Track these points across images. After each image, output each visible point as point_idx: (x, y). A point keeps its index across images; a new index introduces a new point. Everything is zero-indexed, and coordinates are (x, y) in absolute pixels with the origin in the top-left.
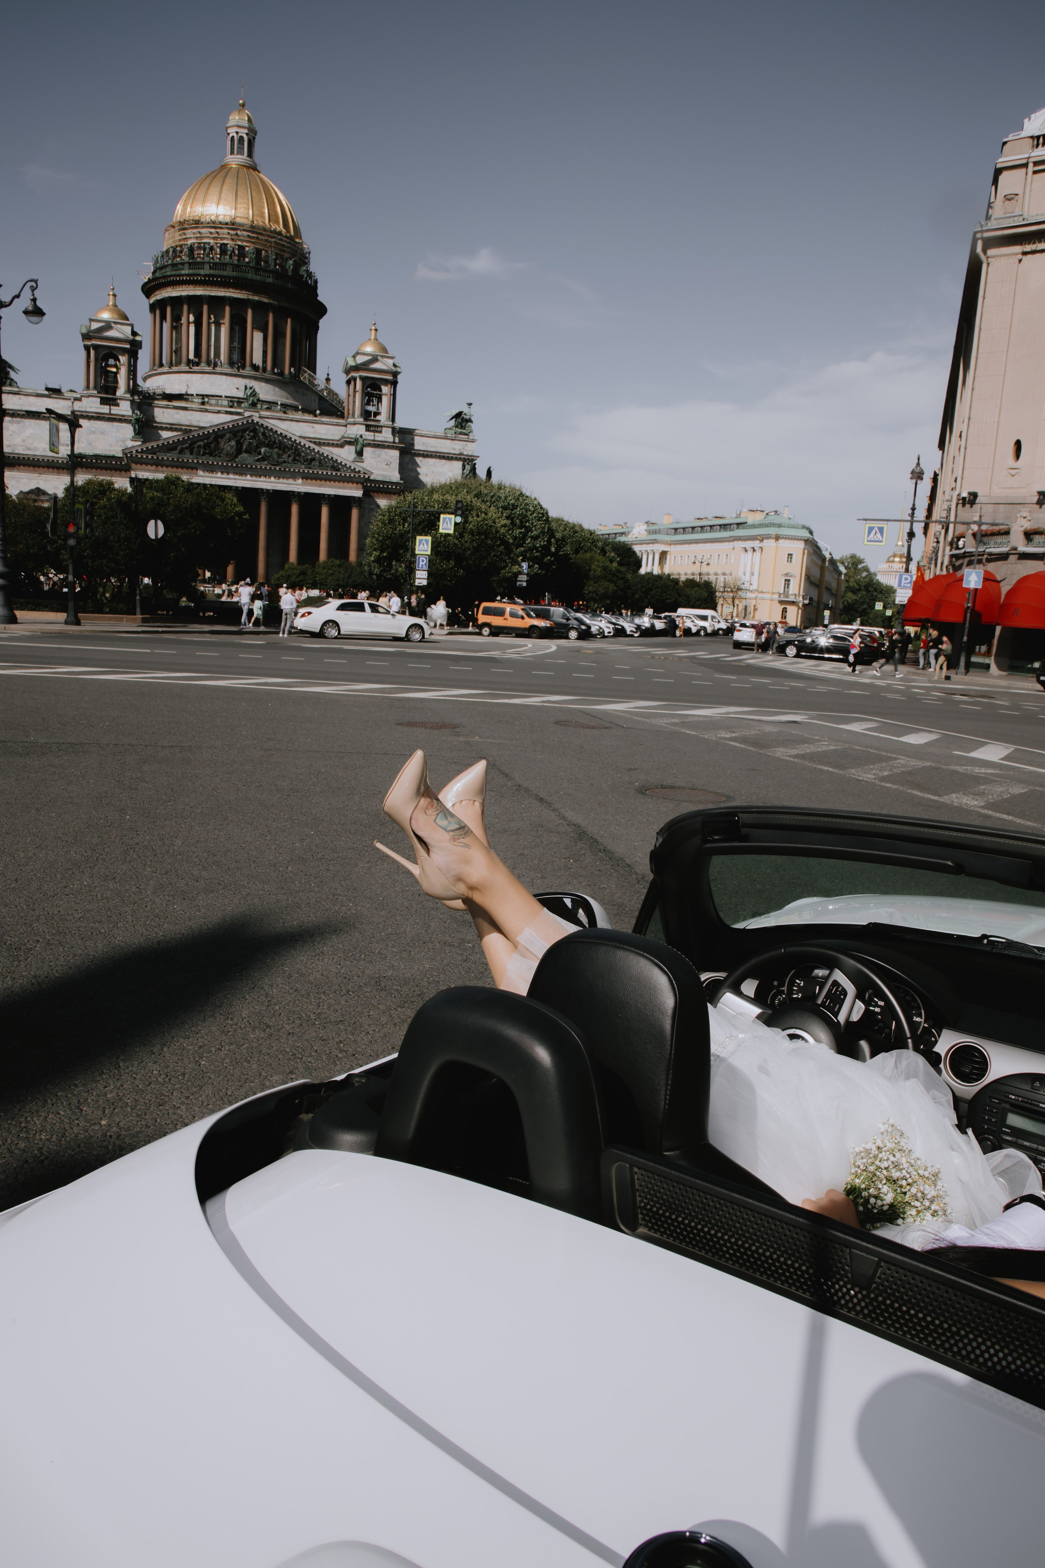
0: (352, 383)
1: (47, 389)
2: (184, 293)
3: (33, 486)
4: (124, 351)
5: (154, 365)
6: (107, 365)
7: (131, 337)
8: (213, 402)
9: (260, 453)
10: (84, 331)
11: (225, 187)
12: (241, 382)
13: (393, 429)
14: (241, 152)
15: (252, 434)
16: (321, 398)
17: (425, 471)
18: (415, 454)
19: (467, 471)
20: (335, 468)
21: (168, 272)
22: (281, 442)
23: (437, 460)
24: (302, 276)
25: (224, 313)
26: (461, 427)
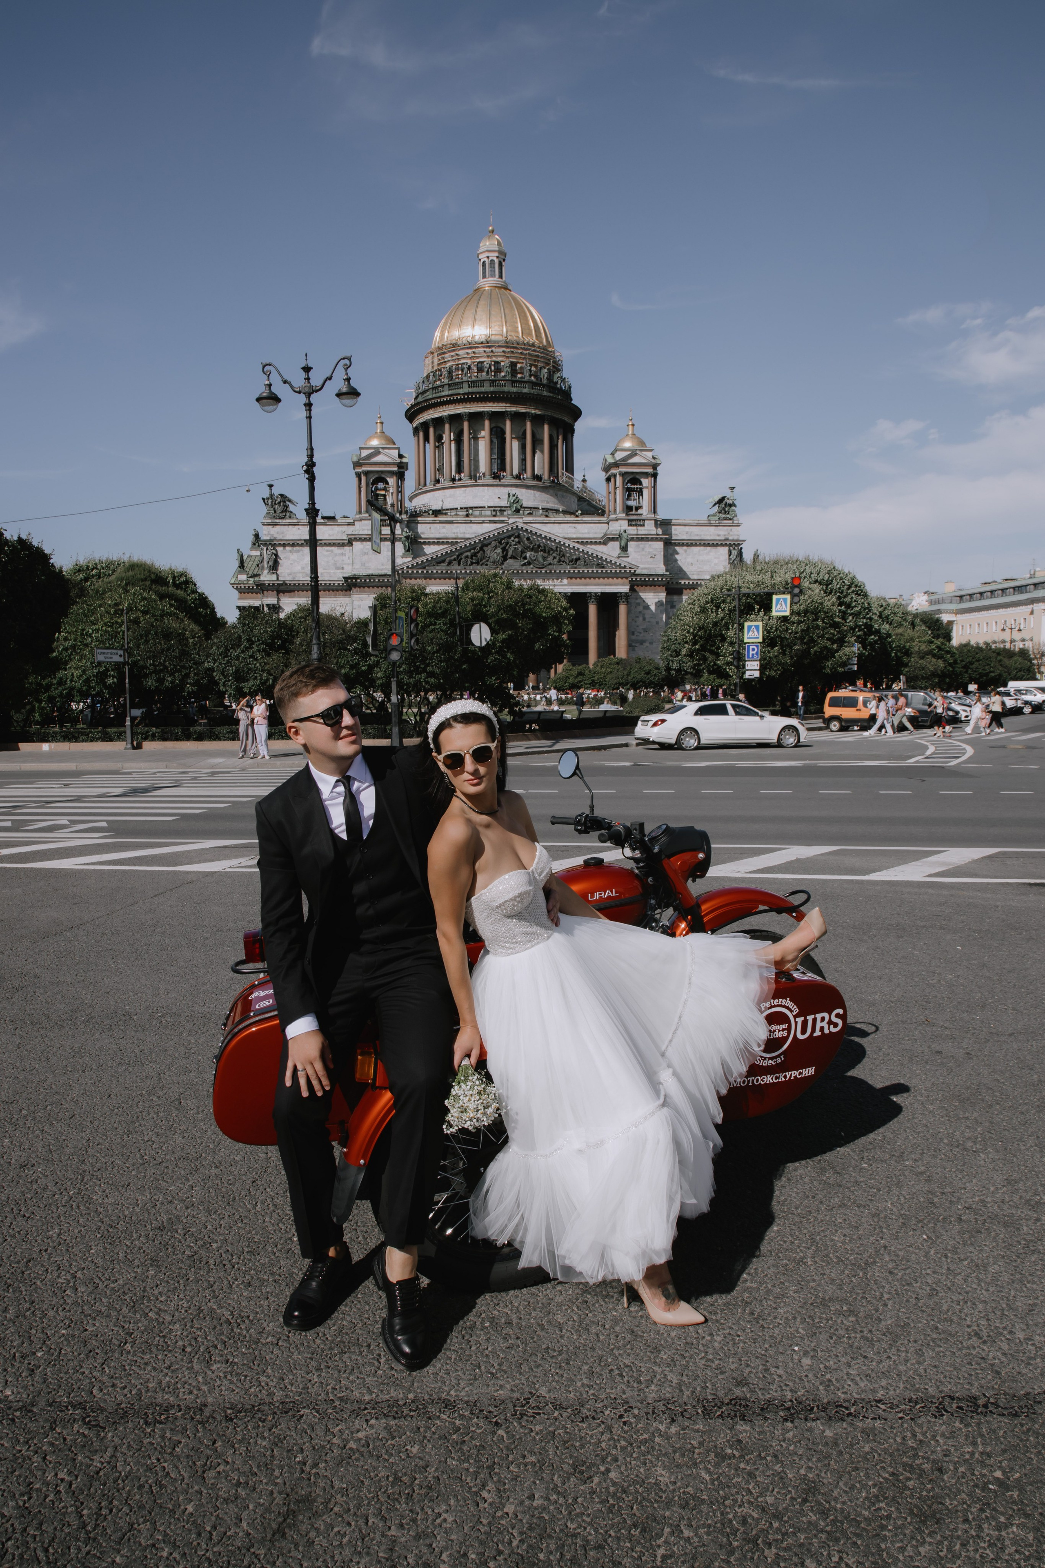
0: (612, 480)
1: (323, 518)
2: (445, 414)
5: (419, 485)
6: (377, 489)
7: (398, 460)
8: (477, 513)
9: (525, 558)
10: (355, 459)
11: (479, 309)
12: (506, 490)
13: (656, 521)
14: (492, 275)
15: (517, 540)
16: (581, 499)
17: (690, 560)
18: (679, 545)
19: (733, 557)
20: (599, 566)
21: (430, 395)
22: (546, 545)
23: (702, 548)
24: (556, 383)
25: (483, 428)
26: (725, 512)
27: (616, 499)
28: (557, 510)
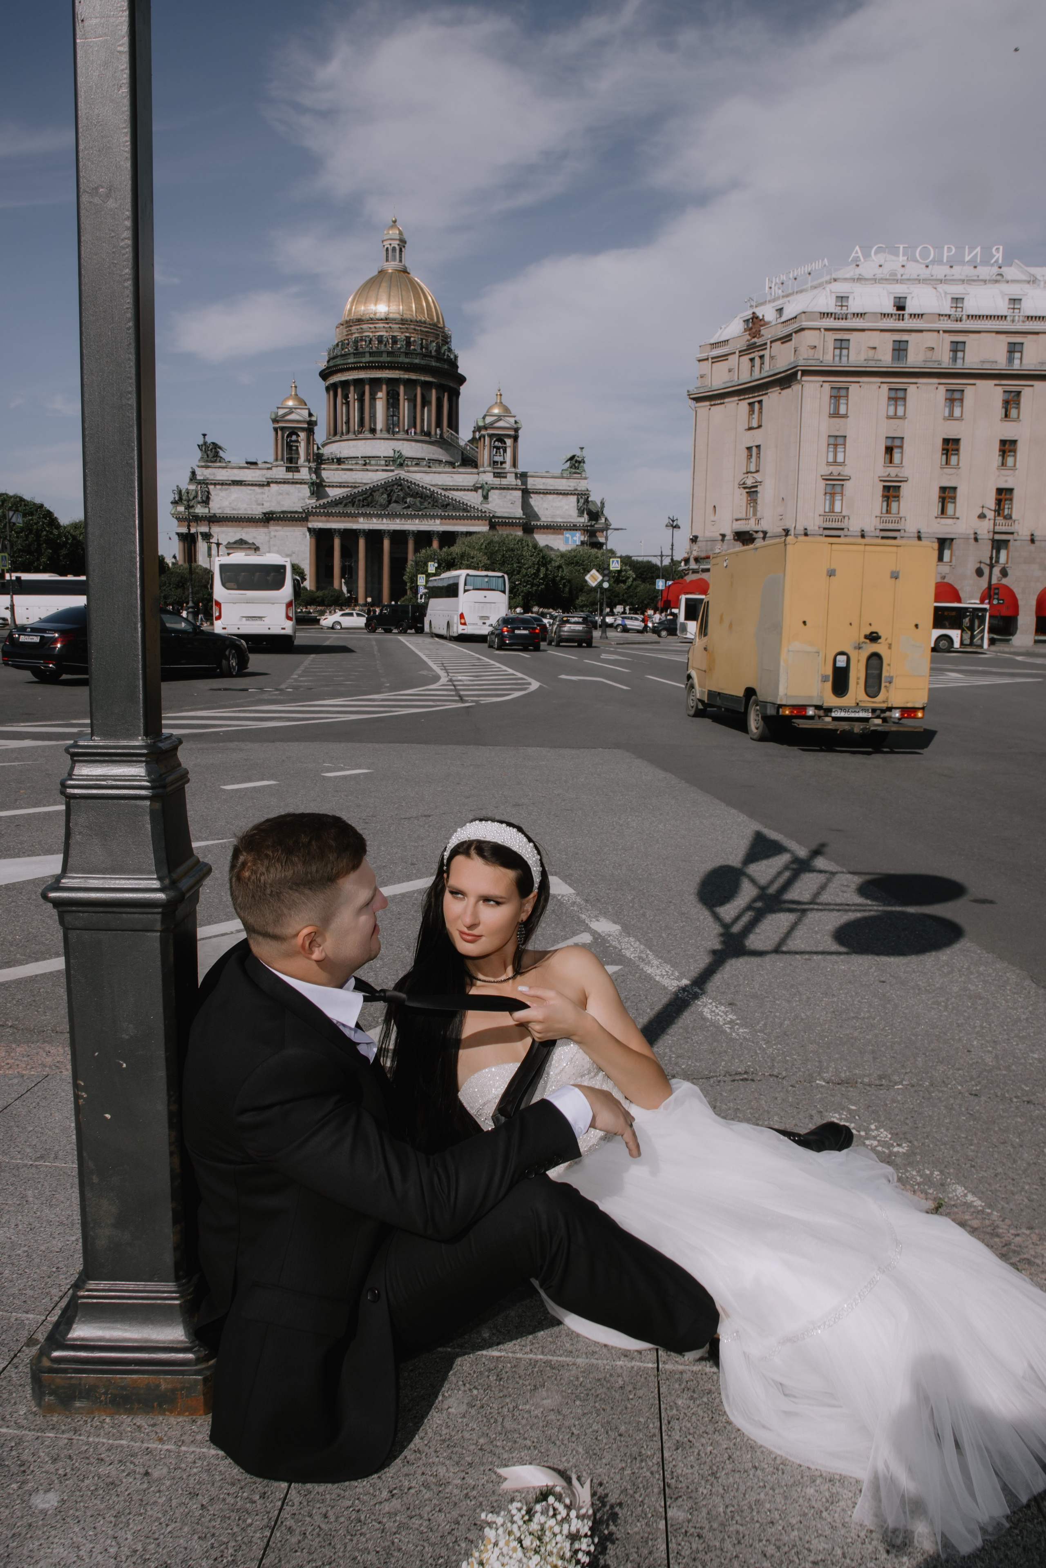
0: (482, 439)
1: (247, 463)
2: (350, 378)
3: (237, 538)
4: (303, 429)
5: (328, 436)
6: (291, 441)
7: (308, 419)
8: (373, 462)
9: (406, 503)
10: (274, 416)
11: (381, 291)
12: (394, 444)
13: (516, 474)
14: (394, 260)
15: (400, 487)
17: (545, 505)
18: (536, 493)
19: (580, 504)
20: (465, 510)
21: (339, 361)
22: (422, 493)
23: (555, 496)
24: (444, 354)
25: (381, 391)
26: (575, 468)
27: (484, 455)
28: (441, 461)
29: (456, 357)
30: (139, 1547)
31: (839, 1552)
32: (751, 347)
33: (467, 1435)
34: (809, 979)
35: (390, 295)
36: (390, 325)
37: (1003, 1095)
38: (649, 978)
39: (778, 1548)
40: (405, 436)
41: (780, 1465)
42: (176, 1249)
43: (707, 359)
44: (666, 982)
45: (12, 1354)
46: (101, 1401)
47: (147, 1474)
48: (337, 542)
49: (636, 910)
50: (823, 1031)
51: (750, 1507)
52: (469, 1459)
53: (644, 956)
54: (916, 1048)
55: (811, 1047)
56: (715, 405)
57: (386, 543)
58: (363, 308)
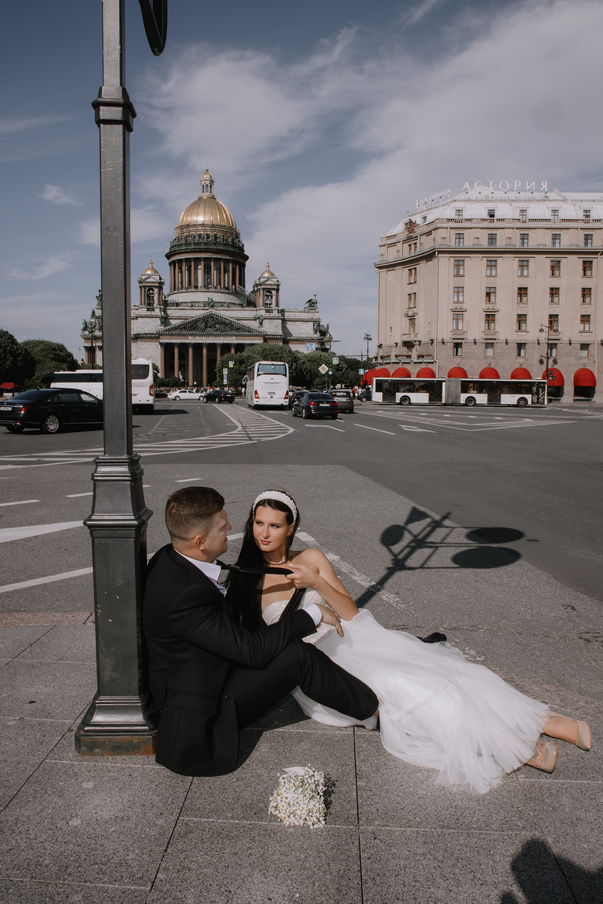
0: (259, 291)
2: (183, 258)
4: (156, 287)
5: (171, 291)
6: (149, 294)
7: (159, 281)
8: (196, 305)
9: (215, 327)
10: (139, 280)
11: (200, 209)
12: (211, 294)
13: (278, 310)
14: (207, 192)
15: (212, 319)
17: (295, 328)
18: (290, 321)
19: (315, 327)
20: (250, 331)
21: (176, 248)
22: (225, 322)
23: (301, 322)
24: (236, 244)
25: (201, 265)
26: (312, 306)
27: (260, 300)
28: (235, 304)
29: (243, 245)
30: (131, 799)
31: (430, 794)
32: (409, 239)
33: (269, 759)
34: (438, 581)
35: (205, 211)
36: (206, 228)
37: (534, 634)
38: (354, 582)
39: (404, 793)
40: (215, 290)
41: (406, 766)
42: (139, 680)
43: (385, 245)
44: (363, 583)
45: (62, 735)
46: (107, 749)
47: (130, 775)
48: (176, 351)
49: (348, 548)
50: (444, 605)
51: (393, 781)
52: (271, 767)
53: (352, 571)
54: (491, 612)
55: (438, 613)
56: (390, 271)
57: (205, 351)
58: (190, 219)
